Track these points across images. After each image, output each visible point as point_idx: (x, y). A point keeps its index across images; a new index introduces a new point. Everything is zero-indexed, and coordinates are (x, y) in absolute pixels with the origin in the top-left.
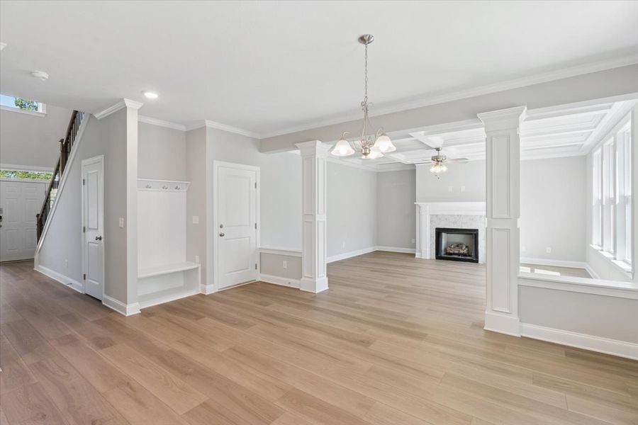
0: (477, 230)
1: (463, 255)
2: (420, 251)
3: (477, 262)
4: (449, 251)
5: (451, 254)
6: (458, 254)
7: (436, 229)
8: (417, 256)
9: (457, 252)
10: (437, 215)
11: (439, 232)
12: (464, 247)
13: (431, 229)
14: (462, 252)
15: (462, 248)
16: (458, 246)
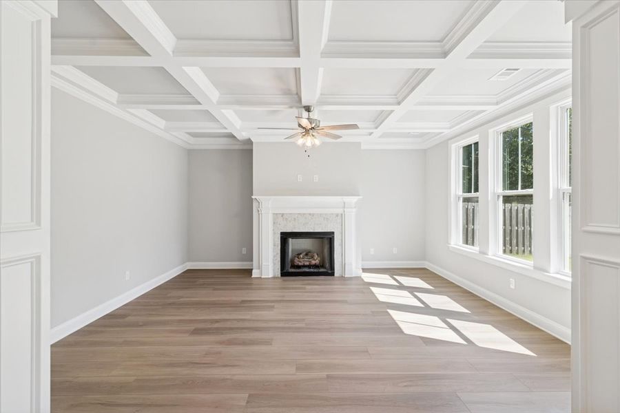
0: (333, 233)
1: (316, 266)
2: (259, 267)
3: (332, 274)
4: (297, 262)
5: (299, 267)
6: (309, 266)
7: (282, 233)
8: (255, 274)
9: (307, 263)
10: (283, 215)
11: (285, 237)
12: (316, 257)
13: (274, 233)
14: (313, 262)
15: (312, 257)
16: (307, 255)
